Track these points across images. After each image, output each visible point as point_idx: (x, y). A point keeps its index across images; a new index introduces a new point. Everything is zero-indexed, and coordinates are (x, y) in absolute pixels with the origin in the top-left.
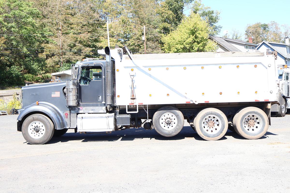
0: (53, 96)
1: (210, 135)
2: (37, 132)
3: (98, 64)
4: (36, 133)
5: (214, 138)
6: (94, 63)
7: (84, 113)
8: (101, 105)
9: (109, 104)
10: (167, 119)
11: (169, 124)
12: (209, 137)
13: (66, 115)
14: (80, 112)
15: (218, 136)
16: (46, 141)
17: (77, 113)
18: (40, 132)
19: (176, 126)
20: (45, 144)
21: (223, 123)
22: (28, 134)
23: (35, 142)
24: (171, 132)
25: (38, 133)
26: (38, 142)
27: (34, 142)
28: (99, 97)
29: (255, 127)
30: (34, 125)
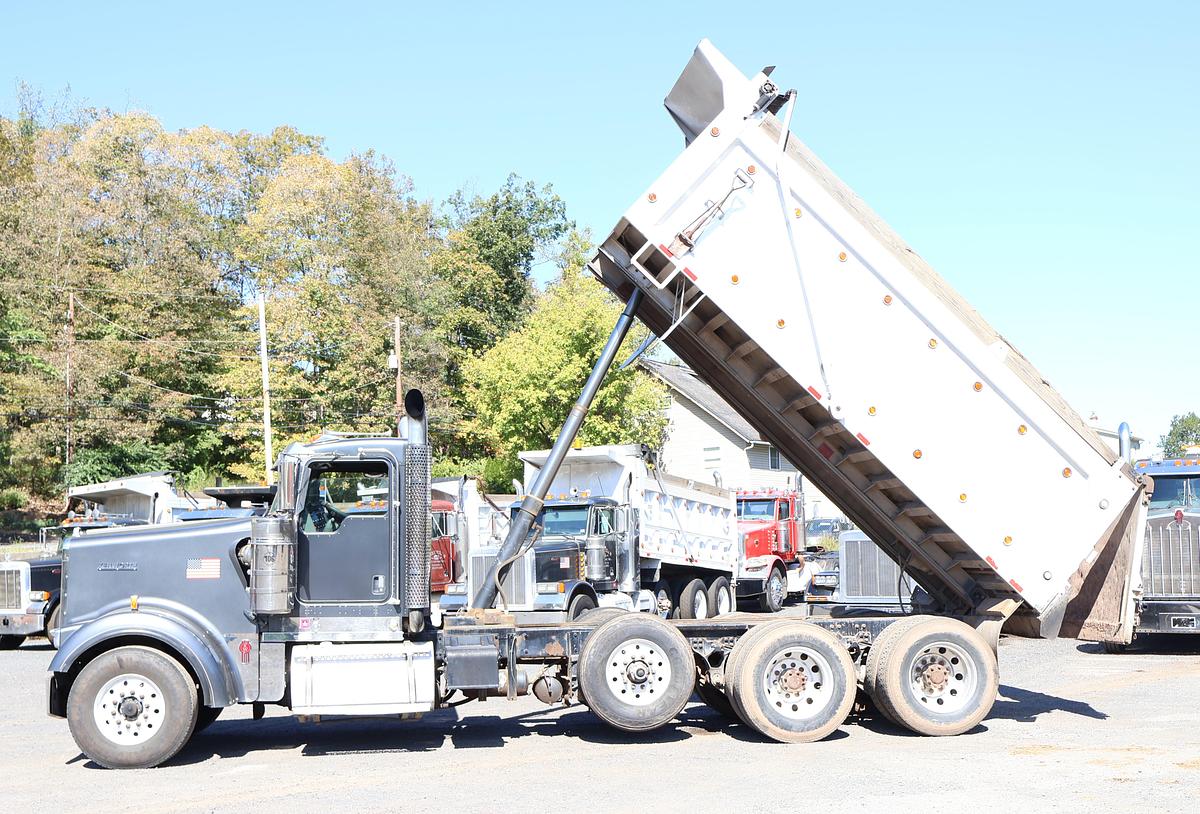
0: (191, 574)
1: (790, 723)
2: (131, 717)
3: (374, 456)
4: (125, 723)
5: (811, 733)
6: (360, 449)
7: (318, 643)
8: (383, 612)
9: (417, 607)
10: (634, 662)
11: (639, 681)
12: (787, 727)
13: (245, 649)
14: (300, 638)
15: (820, 725)
16: (164, 753)
17: (286, 643)
18: (140, 717)
19: (668, 690)
20: (161, 766)
21: (837, 678)
22: (93, 724)
23: (120, 758)
24: (648, 714)
25: (133, 724)
26: (133, 759)
27: (117, 759)
28: (377, 578)
29: (947, 690)
30: (119, 688)
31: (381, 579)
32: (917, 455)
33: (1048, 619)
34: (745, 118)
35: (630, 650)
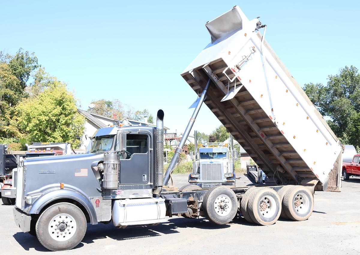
0: (77, 174)
1: (266, 219)
2: (63, 230)
3: (143, 132)
4: (60, 233)
5: (270, 222)
6: (140, 130)
7: (125, 199)
8: (147, 187)
9: (161, 185)
10: (221, 202)
11: (222, 208)
12: (265, 221)
13: (98, 202)
14: (117, 197)
15: (274, 219)
16: (76, 243)
17: (112, 199)
18: (66, 230)
19: (231, 211)
20: (74, 248)
22: (48, 234)
23: (59, 246)
24: (226, 219)
25: (63, 233)
26: (64, 246)
27: (58, 247)
28: (144, 176)
29: (299, 207)
30: (58, 219)
31: (146, 176)
32: (294, 137)
33: (324, 185)
34: (253, 32)
35: (221, 198)
